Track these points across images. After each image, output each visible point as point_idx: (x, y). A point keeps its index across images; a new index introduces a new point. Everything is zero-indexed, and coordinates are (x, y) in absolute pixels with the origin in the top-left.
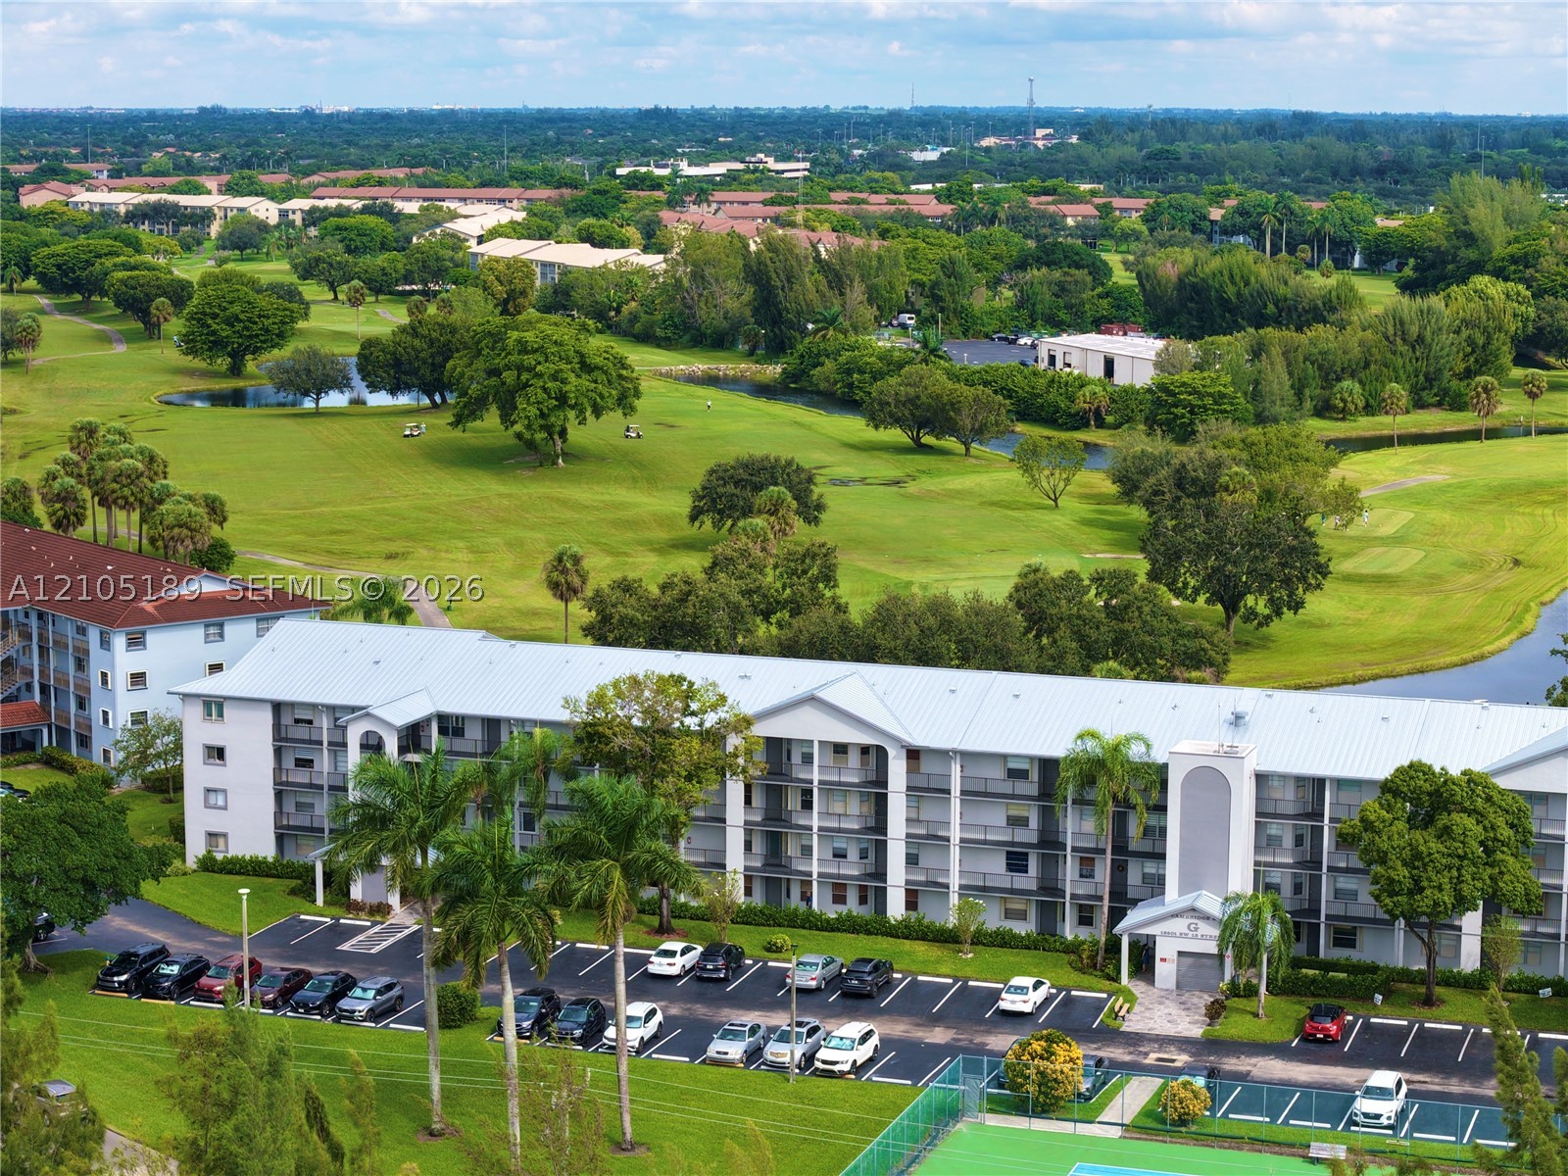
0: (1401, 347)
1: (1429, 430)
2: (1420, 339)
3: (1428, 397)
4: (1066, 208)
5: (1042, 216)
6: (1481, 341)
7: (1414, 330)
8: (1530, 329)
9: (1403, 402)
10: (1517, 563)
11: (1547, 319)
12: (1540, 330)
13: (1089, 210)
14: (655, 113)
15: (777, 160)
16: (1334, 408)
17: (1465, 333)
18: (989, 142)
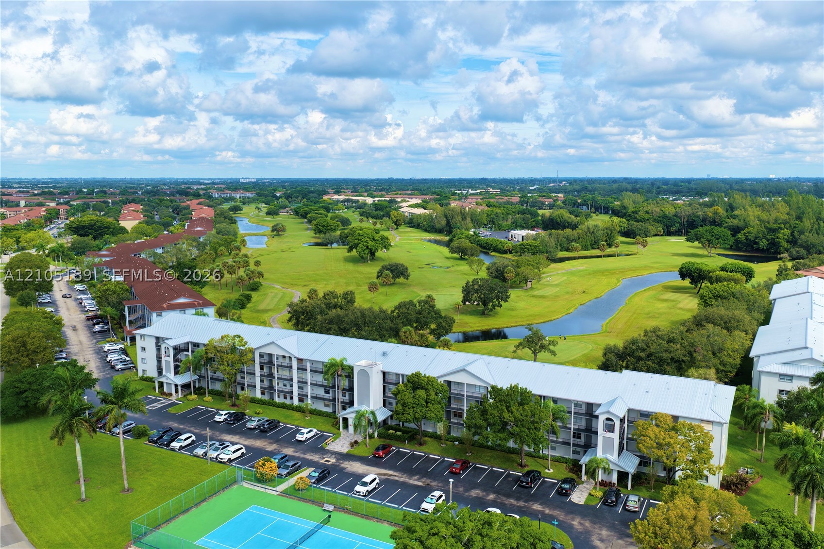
0: (588, 234)
1: (593, 255)
2: (593, 232)
3: (595, 246)
4: (546, 200)
5: (540, 202)
6: (610, 233)
7: (592, 230)
8: (626, 229)
9: (580, 248)
10: (584, 292)
11: (630, 227)
12: (628, 230)
13: (551, 200)
14: (483, 179)
15: (493, 189)
16: (570, 249)
17: (605, 231)
18: (551, 185)
